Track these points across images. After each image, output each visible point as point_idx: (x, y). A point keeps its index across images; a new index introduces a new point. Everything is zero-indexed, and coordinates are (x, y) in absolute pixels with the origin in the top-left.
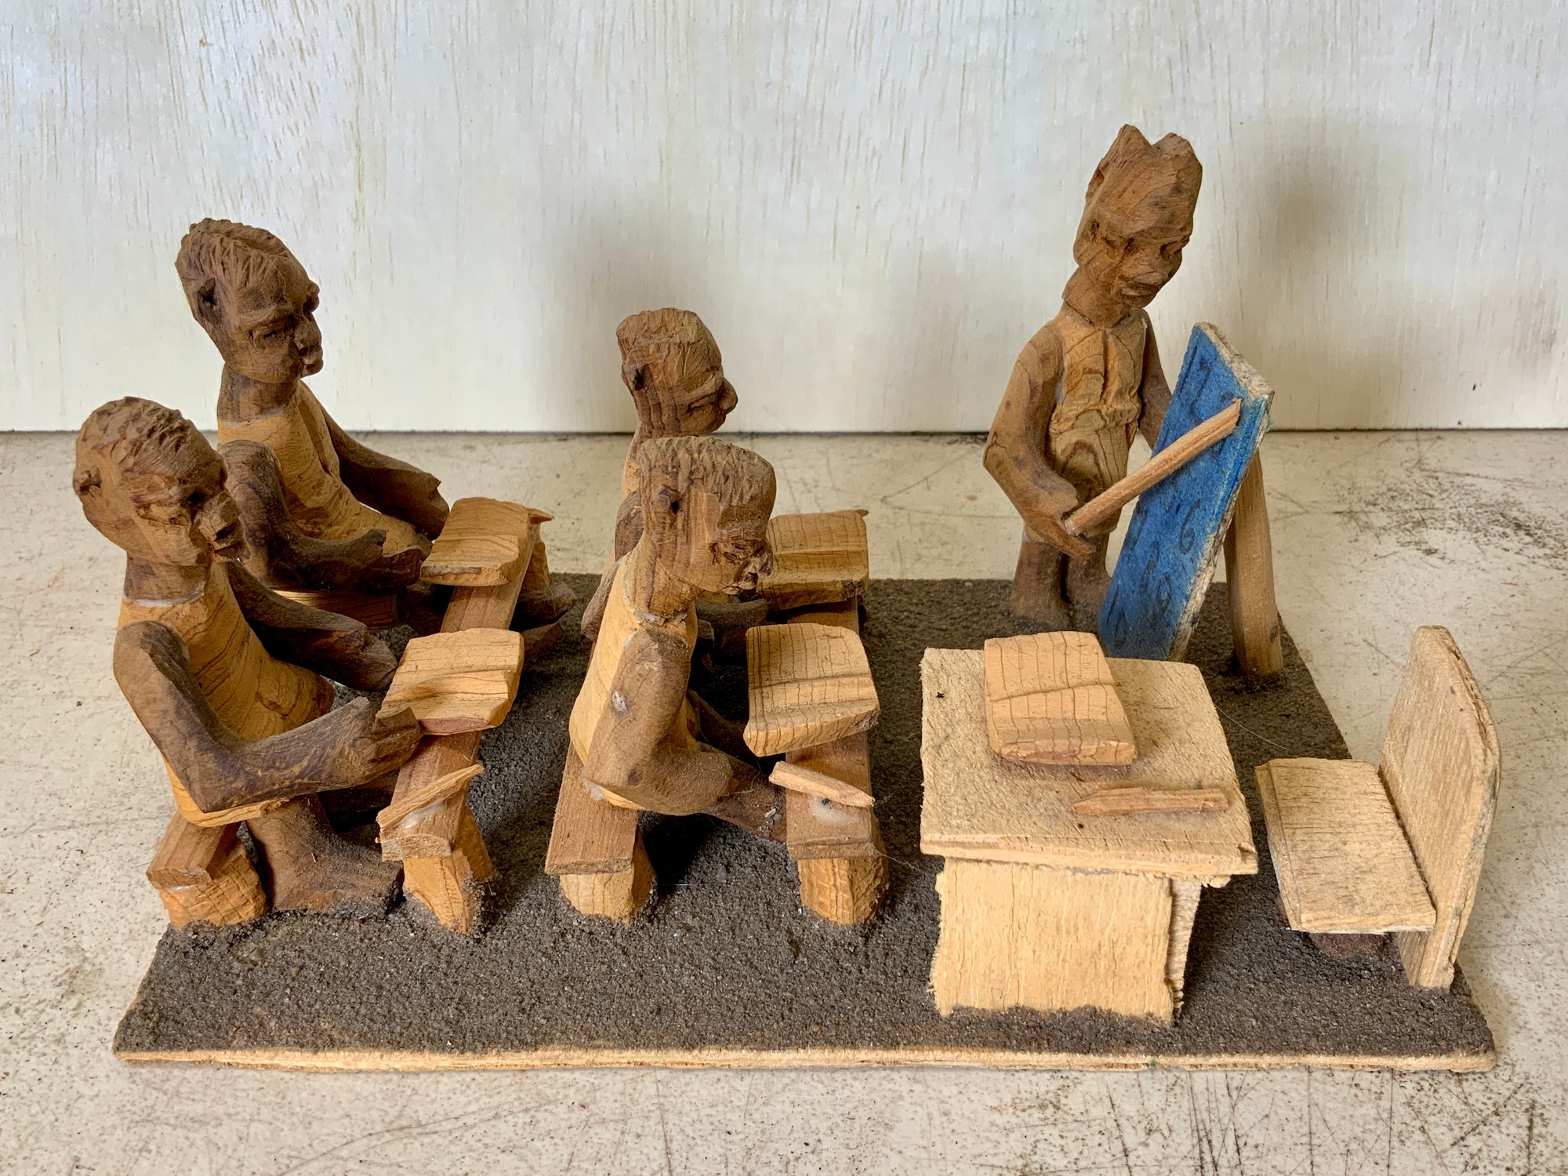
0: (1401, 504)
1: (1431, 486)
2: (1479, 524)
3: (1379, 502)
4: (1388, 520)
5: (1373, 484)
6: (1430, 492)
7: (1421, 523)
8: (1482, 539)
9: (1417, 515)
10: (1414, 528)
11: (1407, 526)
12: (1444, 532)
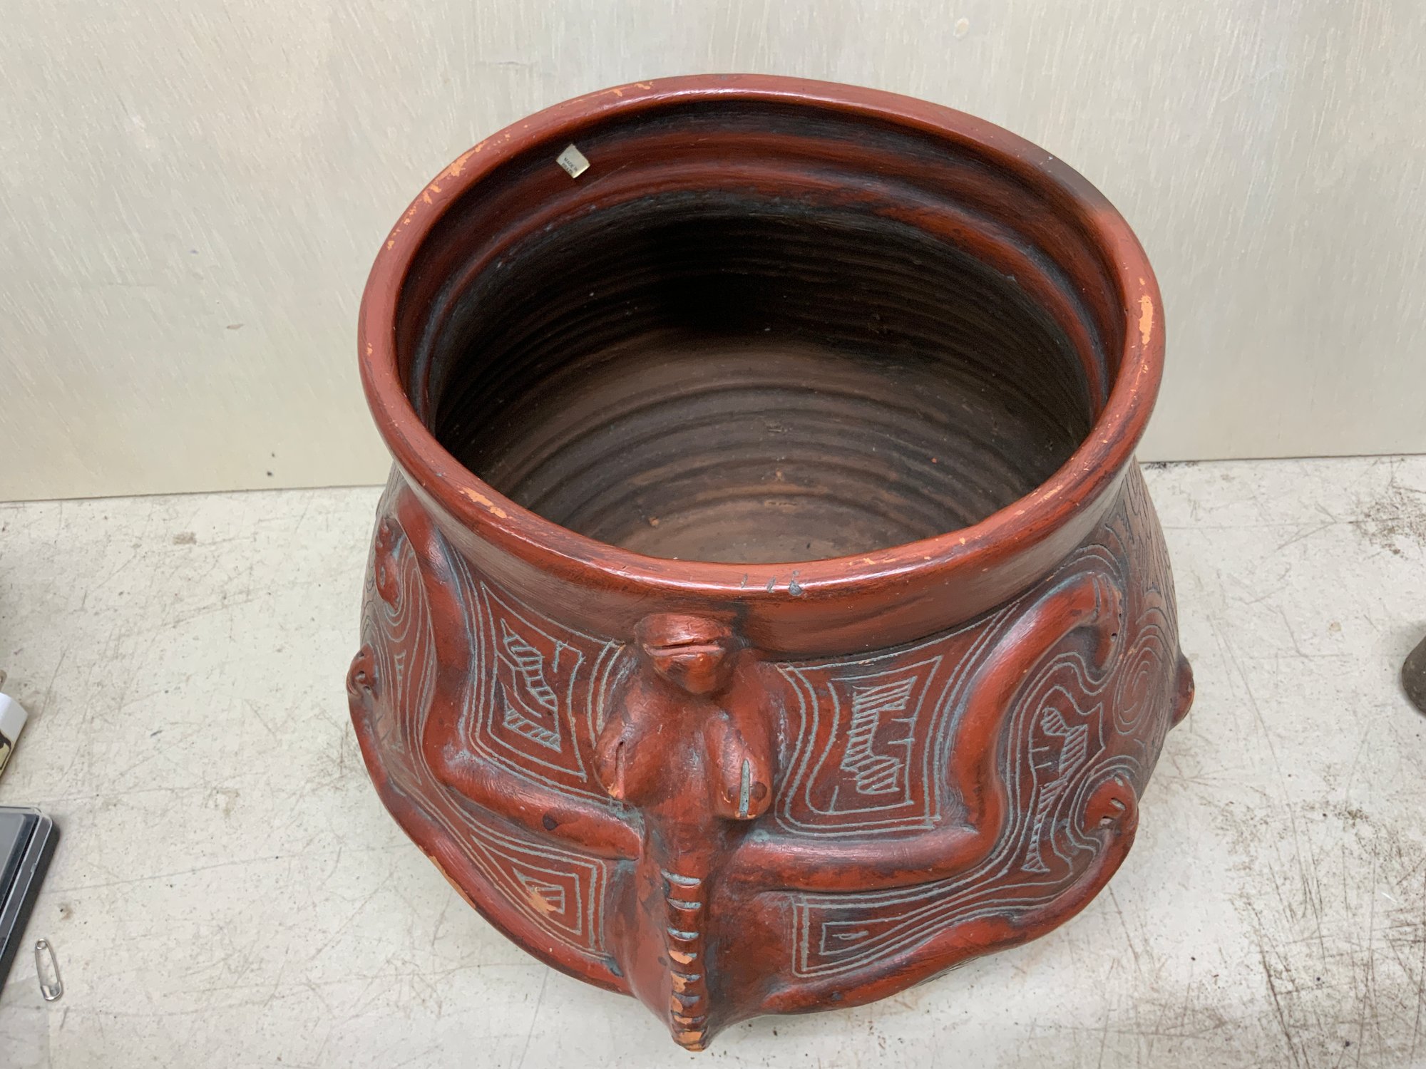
0: (1382, 514)
1: (1397, 500)
2: (1421, 531)
3: (1371, 513)
4: (1376, 528)
5: (1367, 499)
6: (1398, 505)
7: (1392, 530)
8: (1422, 542)
9: (1390, 523)
10: (1388, 534)
11: (1386, 532)
12: (1403, 537)
